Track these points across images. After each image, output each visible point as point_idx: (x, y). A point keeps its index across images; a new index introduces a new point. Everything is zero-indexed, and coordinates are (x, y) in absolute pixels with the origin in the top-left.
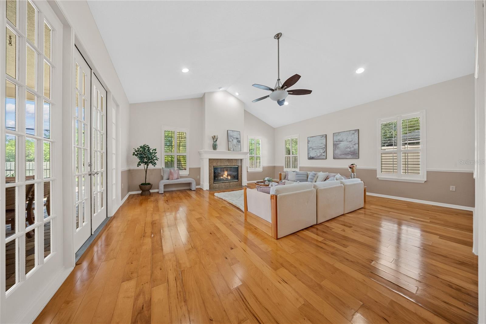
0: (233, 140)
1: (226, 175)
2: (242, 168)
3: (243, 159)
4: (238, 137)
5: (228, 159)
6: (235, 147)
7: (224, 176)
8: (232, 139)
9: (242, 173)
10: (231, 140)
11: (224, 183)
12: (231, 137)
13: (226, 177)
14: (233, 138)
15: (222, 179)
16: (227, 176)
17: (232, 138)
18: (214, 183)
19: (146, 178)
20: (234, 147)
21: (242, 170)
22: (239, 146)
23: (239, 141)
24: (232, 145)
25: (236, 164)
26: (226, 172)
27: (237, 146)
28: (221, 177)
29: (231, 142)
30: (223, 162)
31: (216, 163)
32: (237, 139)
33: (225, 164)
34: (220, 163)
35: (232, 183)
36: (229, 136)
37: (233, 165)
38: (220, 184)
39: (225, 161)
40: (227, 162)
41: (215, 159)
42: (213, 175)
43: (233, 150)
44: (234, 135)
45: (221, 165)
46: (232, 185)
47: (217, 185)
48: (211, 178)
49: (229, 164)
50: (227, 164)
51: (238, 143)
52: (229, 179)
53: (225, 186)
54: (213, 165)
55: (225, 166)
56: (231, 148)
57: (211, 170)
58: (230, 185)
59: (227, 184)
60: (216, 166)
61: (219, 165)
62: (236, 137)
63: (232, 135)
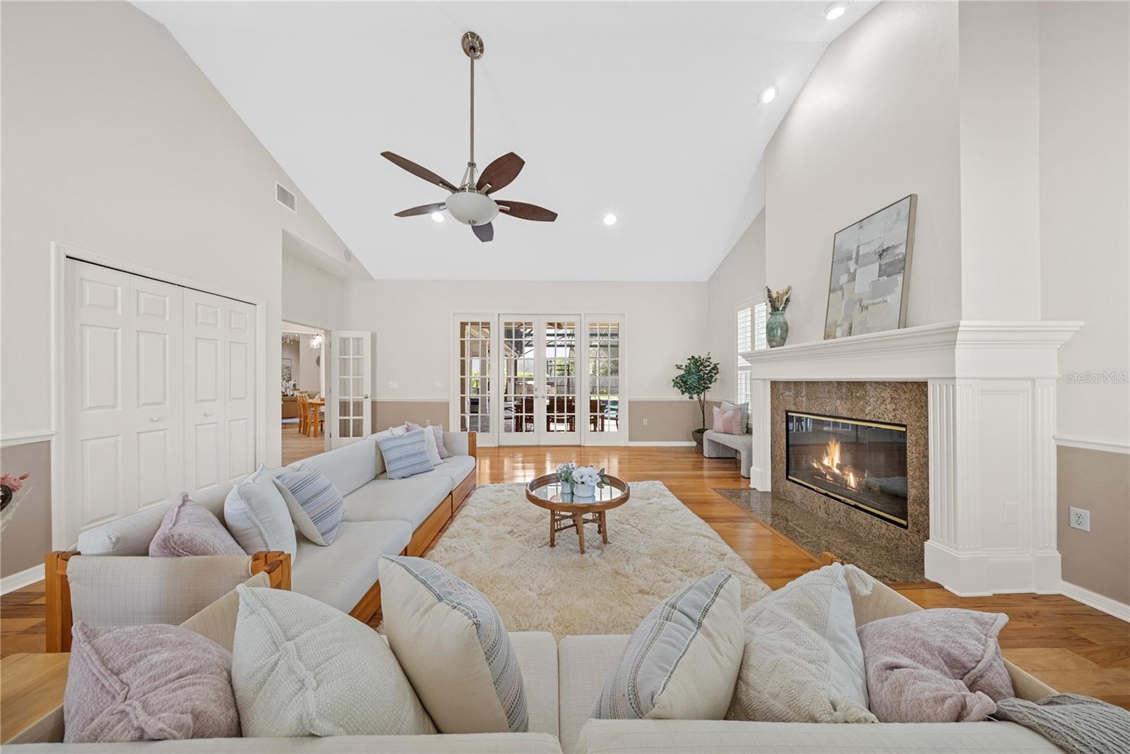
0: (852, 277)
1: (837, 460)
4: (895, 238)
6: (864, 308)
7: (826, 462)
8: (848, 272)
10: (844, 279)
13: (837, 471)
14: (856, 261)
15: (818, 473)
16: (839, 467)
17: (852, 264)
18: (788, 479)
19: (704, 419)
20: (856, 311)
22: (893, 298)
23: (890, 264)
24: (844, 303)
25: (890, 412)
26: (835, 447)
27: (876, 301)
28: (815, 465)
29: (842, 288)
30: (818, 397)
31: (793, 397)
32: (881, 259)
33: (825, 407)
34: (805, 400)
35: (862, 520)
36: (839, 260)
37: (868, 419)
38: (806, 494)
39: (826, 390)
40: (833, 397)
41: (789, 381)
42: (783, 443)
43: (848, 332)
44: (866, 243)
45: (810, 408)
46: (861, 528)
47: (797, 493)
48: (778, 456)
49: (843, 409)
50: (834, 407)
51: (883, 278)
52: (850, 489)
53: (828, 515)
54: (786, 404)
55: (827, 414)
56: (837, 322)
57: (778, 423)
58: (852, 522)
59: (833, 506)
60: (792, 410)
61: (802, 408)
62: (876, 250)
63: (854, 248)
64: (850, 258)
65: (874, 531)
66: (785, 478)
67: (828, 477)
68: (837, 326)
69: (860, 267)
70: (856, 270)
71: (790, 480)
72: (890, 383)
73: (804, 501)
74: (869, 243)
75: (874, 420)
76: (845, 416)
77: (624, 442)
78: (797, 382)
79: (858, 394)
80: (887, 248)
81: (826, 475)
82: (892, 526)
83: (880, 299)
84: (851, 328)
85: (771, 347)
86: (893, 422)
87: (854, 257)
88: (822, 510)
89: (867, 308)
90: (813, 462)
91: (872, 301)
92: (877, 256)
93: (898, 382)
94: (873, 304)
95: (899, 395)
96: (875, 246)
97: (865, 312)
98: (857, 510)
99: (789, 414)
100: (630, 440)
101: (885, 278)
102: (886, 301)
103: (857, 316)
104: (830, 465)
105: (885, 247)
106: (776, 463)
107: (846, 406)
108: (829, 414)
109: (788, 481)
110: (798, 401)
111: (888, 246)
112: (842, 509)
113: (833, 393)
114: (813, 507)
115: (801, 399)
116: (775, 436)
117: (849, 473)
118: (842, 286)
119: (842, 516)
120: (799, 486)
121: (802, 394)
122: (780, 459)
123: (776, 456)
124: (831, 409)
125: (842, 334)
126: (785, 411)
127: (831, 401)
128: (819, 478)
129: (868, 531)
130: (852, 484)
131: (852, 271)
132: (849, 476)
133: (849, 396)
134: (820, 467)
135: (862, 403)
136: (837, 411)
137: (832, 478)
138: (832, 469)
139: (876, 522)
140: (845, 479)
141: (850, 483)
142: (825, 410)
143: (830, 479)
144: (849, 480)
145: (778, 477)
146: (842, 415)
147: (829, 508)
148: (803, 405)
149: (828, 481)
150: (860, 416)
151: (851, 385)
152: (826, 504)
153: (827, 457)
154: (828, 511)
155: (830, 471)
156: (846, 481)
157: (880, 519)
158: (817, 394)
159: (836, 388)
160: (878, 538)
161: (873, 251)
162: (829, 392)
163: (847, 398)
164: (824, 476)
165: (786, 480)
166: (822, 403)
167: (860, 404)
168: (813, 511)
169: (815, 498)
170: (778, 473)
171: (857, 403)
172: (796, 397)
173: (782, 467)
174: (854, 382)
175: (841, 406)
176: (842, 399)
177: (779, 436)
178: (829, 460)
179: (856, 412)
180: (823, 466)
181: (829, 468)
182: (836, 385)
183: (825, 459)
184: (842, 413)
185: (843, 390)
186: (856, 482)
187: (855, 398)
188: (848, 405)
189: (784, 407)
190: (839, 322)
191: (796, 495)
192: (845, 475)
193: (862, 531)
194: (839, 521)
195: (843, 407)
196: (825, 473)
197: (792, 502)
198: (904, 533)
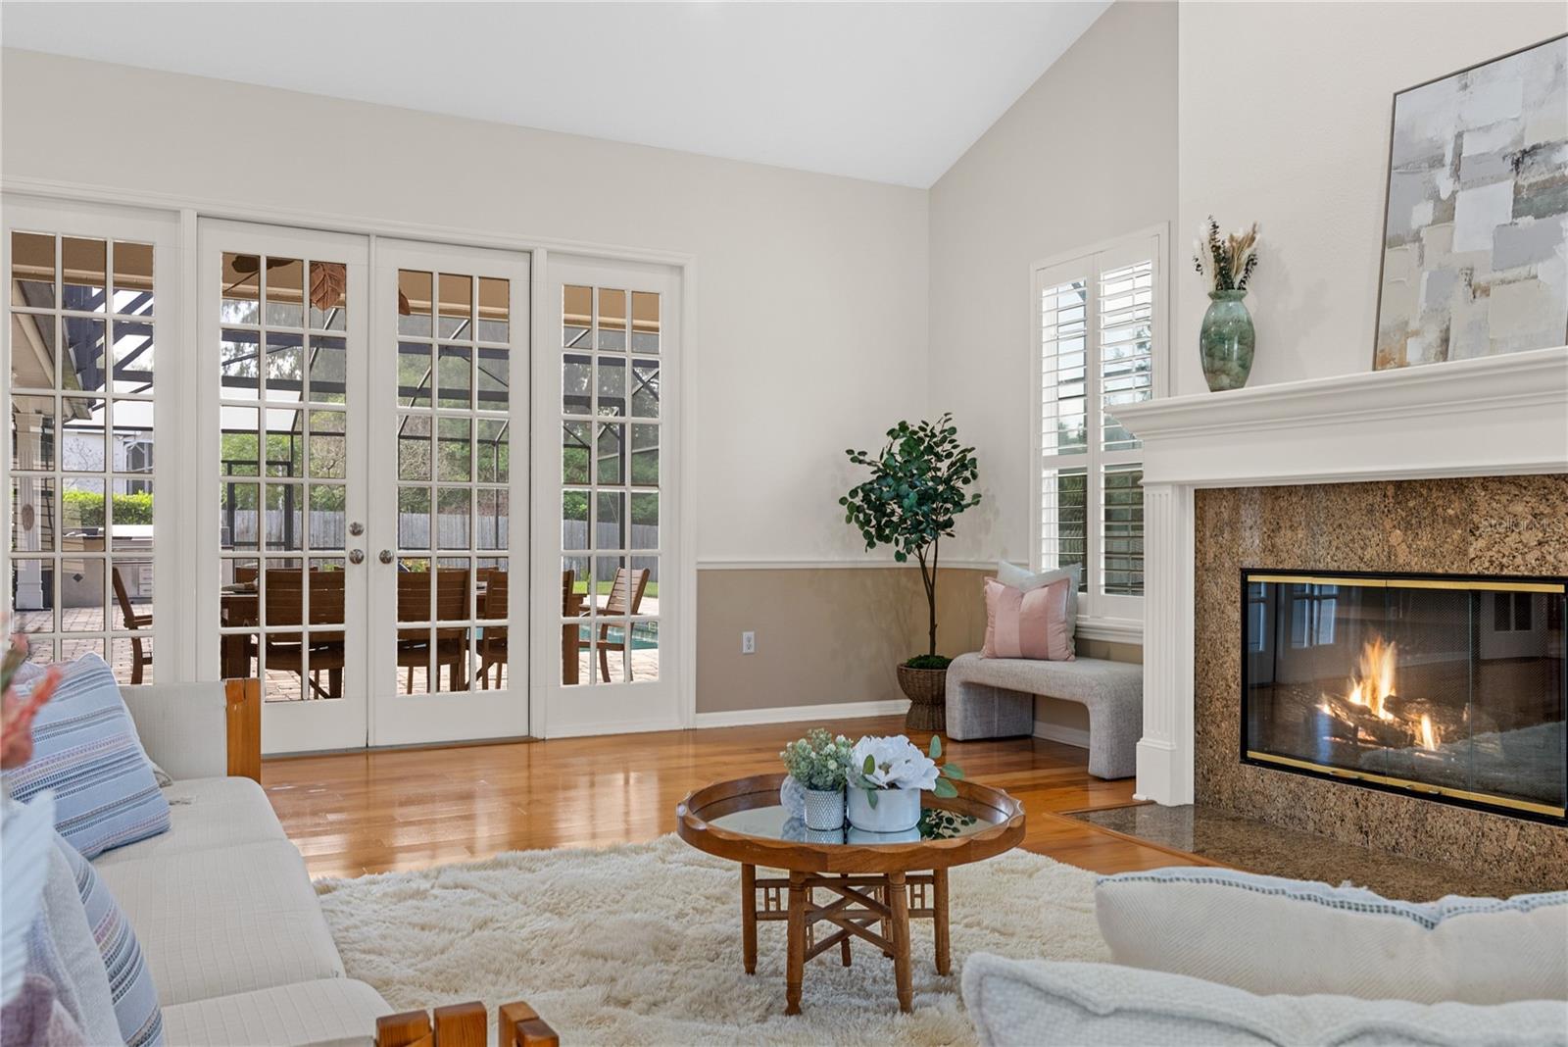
0: (1446, 212)
1: (1386, 690)
4: (1548, 126)
5: (1399, 485)
6: (1479, 291)
7: (1356, 697)
8: (1435, 196)
10: (1423, 213)
11: (1355, 791)
13: (1386, 715)
14: (1455, 171)
16: (1393, 705)
17: (1442, 177)
18: (1245, 760)
19: (933, 626)
20: (1459, 298)
22: (1550, 269)
23: (1542, 187)
24: (1426, 275)
25: (1531, 549)
26: (1380, 657)
27: (1509, 275)
28: (1327, 710)
29: (1417, 238)
30: (1340, 525)
31: (1265, 529)
32: (1518, 173)
33: (1360, 552)
34: (1300, 536)
35: (1457, 826)
36: (1408, 164)
37: (1475, 572)
38: (1304, 790)
39: (1363, 505)
40: (1382, 524)
41: (1254, 488)
42: (1234, 661)
43: (1439, 349)
44: (1479, 129)
45: (1317, 557)
46: (1455, 847)
47: (1275, 794)
48: (1218, 699)
49: (1410, 553)
50: (1386, 549)
51: (1527, 221)
52: (1423, 755)
53: (1367, 833)
54: (1241, 550)
55: (1365, 569)
56: (1407, 323)
57: (1218, 607)
58: (1430, 840)
59: (1378, 808)
60: (1261, 567)
61: (1293, 560)
62: (1504, 148)
63: (1449, 136)
64: (1437, 162)
65: (1489, 848)
66: (1238, 759)
67: (1361, 734)
68: (1408, 335)
69: (1466, 186)
70: (1454, 193)
71: (1253, 762)
72: (1530, 479)
73: (1298, 812)
74: (1487, 129)
75: (1492, 571)
76: (1416, 569)
77: (680, 714)
78: (1277, 488)
79: (1451, 512)
80: (1534, 148)
81: (1356, 730)
82: (1532, 827)
83: (1522, 271)
84: (1446, 341)
85: (1212, 391)
86: (1537, 573)
87: (1448, 158)
88: (1349, 825)
89: (1486, 292)
90: (1321, 703)
91: (1499, 275)
92: (1508, 165)
93: (1549, 476)
94: (1503, 282)
95: (1553, 506)
96: (1502, 141)
97: (1480, 301)
98: (1444, 807)
99: (1251, 578)
100: (700, 708)
101: (1530, 218)
102: (1535, 277)
103: (1461, 310)
104: (1368, 703)
105: (1527, 145)
106: (1209, 719)
107: (1419, 543)
108: (1370, 570)
109: (1247, 766)
110: (1278, 541)
111: (1534, 143)
112: (1404, 810)
113: (1383, 512)
114: (1323, 821)
115: (1289, 533)
116: (1209, 646)
117: (1420, 717)
118: (1418, 232)
119: (1404, 829)
120: (1279, 772)
121: (1291, 521)
122: (1223, 707)
123: (1211, 702)
124: (1378, 555)
125: (1423, 354)
126: (1238, 572)
127: (1376, 534)
128: (1338, 739)
129: (1473, 853)
130: (1428, 742)
131: (1444, 195)
132: (1420, 723)
133: (1425, 518)
134: (1338, 712)
135: (1460, 531)
136: (1393, 558)
137: (1372, 738)
138: (1373, 712)
139: (1492, 826)
140: (1410, 732)
141: (1422, 741)
142: (1361, 559)
143: (1368, 738)
144: (1421, 734)
145: (1217, 757)
146: (1407, 569)
147: (1367, 815)
148: (1295, 550)
149: (1363, 745)
150: (1455, 566)
151: (1431, 490)
152: (1360, 806)
153: (1359, 684)
154: (1364, 824)
155: (1367, 716)
156: (1413, 737)
157: (1502, 817)
158: (1337, 516)
159: (1391, 500)
160: (1499, 862)
161: (1496, 150)
162: (1371, 511)
163: (1420, 522)
164: (1350, 736)
165: (1241, 762)
166: (1353, 540)
167: (1455, 537)
168: (1321, 832)
169: (1330, 795)
170: (1215, 748)
171: (1446, 533)
172: (1273, 531)
173: (1230, 729)
174: (1440, 480)
175: (1404, 546)
176: (1408, 526)
177: (1221, 643)
178: (1364, 688)
179: (1445, 557)
180: (1348, 707)
181: (1364, 710)
182: (1391, 491)
183: (1352, 689)
184: (1409, 564)
185: (1411, 504)
186: (1440, 735)
187: (1441, 521)
188: (1425, 541)
189: (1235, 560)
190: (1414, 325)
191: (1271, 800)
192: (1410, 723)
193: (1456, 855)
194: (1397, 844)
195: (1409, 547)
196: (1352, 725)
197: (1262, 821)
198: (1560, 835)
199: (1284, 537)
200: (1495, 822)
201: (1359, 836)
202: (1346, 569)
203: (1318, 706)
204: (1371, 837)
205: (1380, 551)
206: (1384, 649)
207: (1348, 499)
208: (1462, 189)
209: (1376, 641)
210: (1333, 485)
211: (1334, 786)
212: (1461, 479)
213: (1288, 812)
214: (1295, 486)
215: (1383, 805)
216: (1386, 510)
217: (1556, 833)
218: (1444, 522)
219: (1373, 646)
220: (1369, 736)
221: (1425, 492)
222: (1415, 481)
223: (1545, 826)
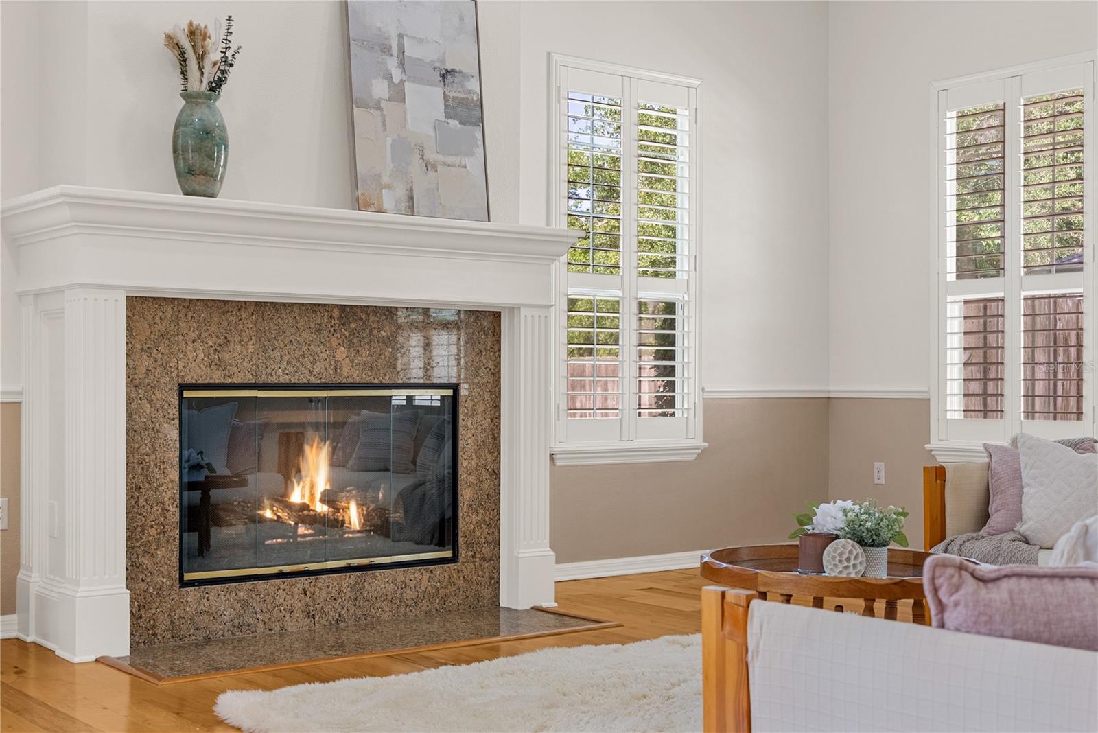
0: (398, 95)
1: (322, 484)
2: (497, 407)
3: (512, 309)
4: (460, 59)
5: (343, 308)
6: (429, 166)
7: (296, 497)
8: (389, 77)
9: (496, 474)
10: (380, 89)
11: (304, 581)
12: (387, 50)
13: (323, 508)
14: (402, 64)
16: (328, 498)
17: (392, 64)
18: (184, 584)
20: (416, 166)
21: (496, 437)
22: (473, 164)
23: (463, 103)
24: (389, 140)
26: (318, 455)
27: (450, 160)
28: (268, 514)
29: (379, 108)
30: (291, 341)
31: (211, 343)
32: (445, 85)
33: (309, 366)
34: (250, 350)
35: (387, 585)
36: (363, 41)
37: (401, 382)
38: (254, 596)
39: (312, 324)
40: (329, 342)
41: (198, 300)
42: (172, 481)
43: (407, 204)
44: (414, 38)
45: (269, 371)
46: (386, 602)
47: (222, 608)
48: (152, 526)
49: (353, 367)
50: (333, 363)
51: (454, 123)
52: (351, 535)
53: (313, 617)
54: (181, 364)
55: (314, 381)
56: (380, 176)
57: (151, 426)
58: (367, 603)
59: (324, 591)
60: (207, 382)
61: (242, 374)
62: (434, 62)
63: (393, 33)
65: (410, 595)
66: (177, 584)
67: (301, 530)
68: (382, 187)
69: (409, 79)
70: (402, 81)
71: (192, 583)
74: (421, 41)
76: (358, 380)
79: (383, 333)
80: (453, 70)
81: (295, 528)
83: (457, 160)
84: (411, 199)
85: (185, 194)
87: (395, 51)
88: (298, 614)
89: (435, 168)
90: (263, 509)
91: (441, 158)
92: (437, 76)
94: (445, 164)
96: (429, 54)
97: (431, 173)
98: (378, 573)
99: (188, 394)
101: (456, 123)
102: (465, 167)
103: (419, 178)
104: (307, 501)
105: (449, 67)
106: (140, 551)
107: (360, 358)
108: (319, 382)
109: (189, 589)
110: (226, 356)
111: (453, 68)
112: (345, 586)
113: (330, 331)
114: (273, 619)
115: (239, 348)
116: (140, 471)
117: (348, 503)
118: (378, 102)
119: (346, 602)
120: (227, 585)
121: (240, 336)
122: (158, 534)
123: (142, 531)
124: (326, 369)
125: (396, 205)
126: (176, 388)
127: (324, 350)
128: (279, 540)
129: (399, 603)
130: (355, 525)
131: (396, 80)
132: (348, 508)
133: (364, 338)
134: (279, 514)
135: (390, 350)
136: (339, 371)
137: (311, 531)
138: (311, 508)
139: (412, 577)
140: (341, 518)
141: (350, 524)
142: (311, 372)
143: (307, 532)
144: (350, 518)
145: (151, 590)
146: (351, 380)
147: (314, 600)
148: (245, 364)
149: (302, 539)
150: (387, 377)
151: (368, 315)
152: (308, 593)
153: (299, 483)
154: (311, 608)
155: (305, 512)
156: (343, 522)
157: (418, 568)
158: (288, 334)
159: (336, 321)
160: (416, 603)
161: (428, 61)
162: (319, 330)
163: (360, 341)
164: (291, 534)
165: (180, 587)
166: (303, 355)
167: (386, 354)
168: (271, 630)
169: (280, 592)
170: (148, 580)
171: (381, 350)
172: (220, 345)
173: (169, 554)
174: (376, 307)
175: (347, 361)
176: (351, 345)
177: (156, 465)
178: (303, 487)
179: (379, 370)
180: (289, 506)
181: (305, 507)
182: (336, 313)
183: (293, 489)
184: (352, 376)
185: (353, 325)
186: (363, 515)
187: (376, 341)
188: (364, 358)
189: (174, 374)
190: (386, 179)
191: (216, 616)
192: (341, 511)
193: (386, 609)
194: (340, 616)
195: (352, 361)
196: (292, 523)
197: (207, 640)
198: (454, 570)
199: (233, 353)
200: (414, 573)
201: (307, 621)
202: (297, 382)
203: (261, 512)
204: (317, 619)
205: (327, 366)
206: (321, 448)
207: (298, 318)
208: (408, 82)
209: (314, 442)
210: (284, 304)
211: (284, 582)
212: (391, 307)
213: (236, 622)
214: (245, 302)
215: (328, 587)
216: (332, 330)
217: (452, 568)
218: (378, 342)
219: (312, 446)
220: (308, 529)
221: (364, 316)
222: (356, 306)
223: (445, 566)
